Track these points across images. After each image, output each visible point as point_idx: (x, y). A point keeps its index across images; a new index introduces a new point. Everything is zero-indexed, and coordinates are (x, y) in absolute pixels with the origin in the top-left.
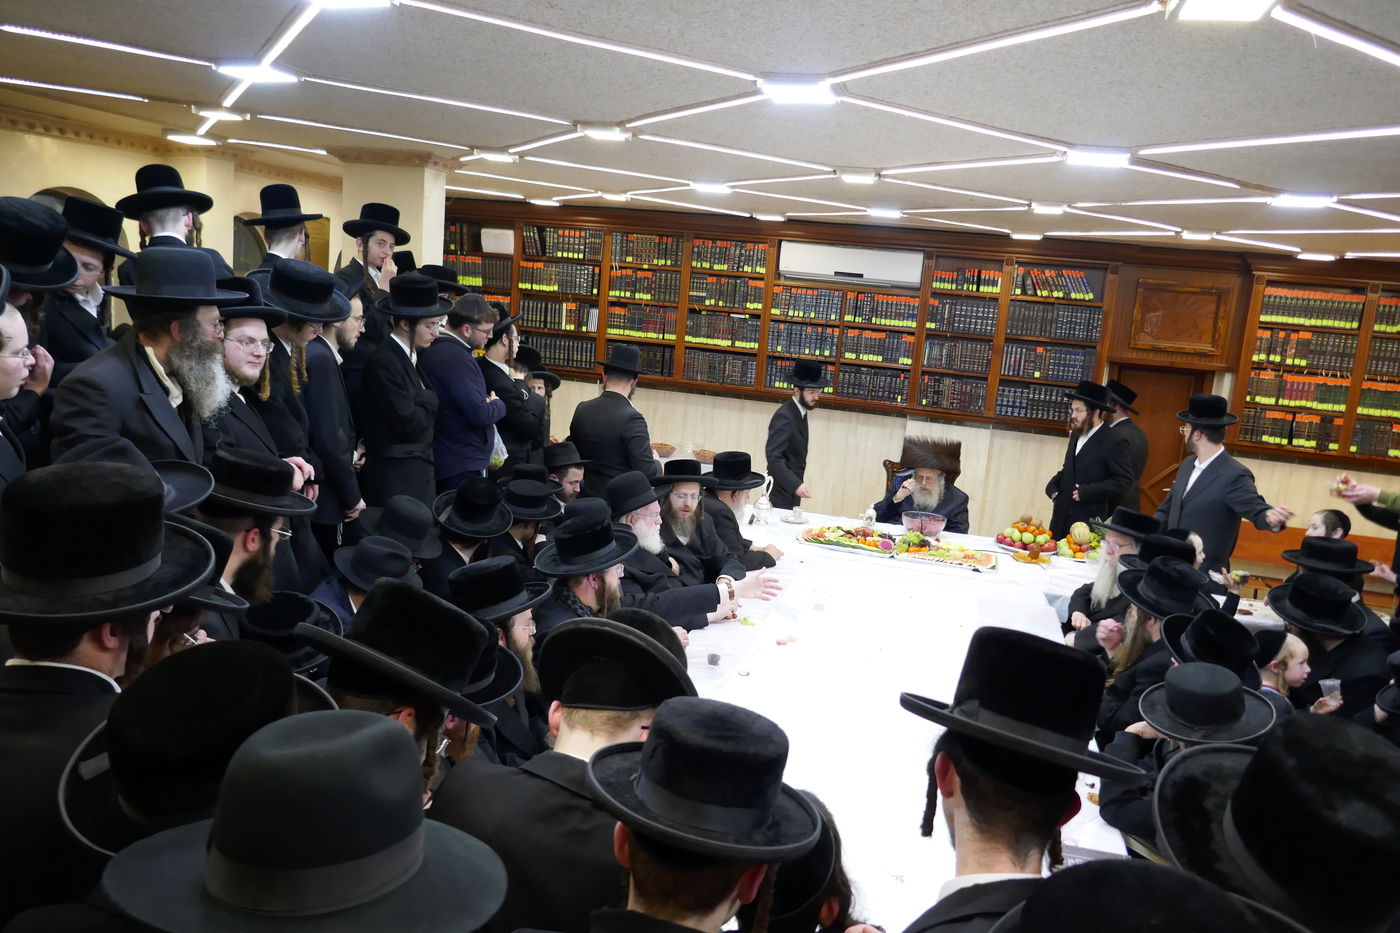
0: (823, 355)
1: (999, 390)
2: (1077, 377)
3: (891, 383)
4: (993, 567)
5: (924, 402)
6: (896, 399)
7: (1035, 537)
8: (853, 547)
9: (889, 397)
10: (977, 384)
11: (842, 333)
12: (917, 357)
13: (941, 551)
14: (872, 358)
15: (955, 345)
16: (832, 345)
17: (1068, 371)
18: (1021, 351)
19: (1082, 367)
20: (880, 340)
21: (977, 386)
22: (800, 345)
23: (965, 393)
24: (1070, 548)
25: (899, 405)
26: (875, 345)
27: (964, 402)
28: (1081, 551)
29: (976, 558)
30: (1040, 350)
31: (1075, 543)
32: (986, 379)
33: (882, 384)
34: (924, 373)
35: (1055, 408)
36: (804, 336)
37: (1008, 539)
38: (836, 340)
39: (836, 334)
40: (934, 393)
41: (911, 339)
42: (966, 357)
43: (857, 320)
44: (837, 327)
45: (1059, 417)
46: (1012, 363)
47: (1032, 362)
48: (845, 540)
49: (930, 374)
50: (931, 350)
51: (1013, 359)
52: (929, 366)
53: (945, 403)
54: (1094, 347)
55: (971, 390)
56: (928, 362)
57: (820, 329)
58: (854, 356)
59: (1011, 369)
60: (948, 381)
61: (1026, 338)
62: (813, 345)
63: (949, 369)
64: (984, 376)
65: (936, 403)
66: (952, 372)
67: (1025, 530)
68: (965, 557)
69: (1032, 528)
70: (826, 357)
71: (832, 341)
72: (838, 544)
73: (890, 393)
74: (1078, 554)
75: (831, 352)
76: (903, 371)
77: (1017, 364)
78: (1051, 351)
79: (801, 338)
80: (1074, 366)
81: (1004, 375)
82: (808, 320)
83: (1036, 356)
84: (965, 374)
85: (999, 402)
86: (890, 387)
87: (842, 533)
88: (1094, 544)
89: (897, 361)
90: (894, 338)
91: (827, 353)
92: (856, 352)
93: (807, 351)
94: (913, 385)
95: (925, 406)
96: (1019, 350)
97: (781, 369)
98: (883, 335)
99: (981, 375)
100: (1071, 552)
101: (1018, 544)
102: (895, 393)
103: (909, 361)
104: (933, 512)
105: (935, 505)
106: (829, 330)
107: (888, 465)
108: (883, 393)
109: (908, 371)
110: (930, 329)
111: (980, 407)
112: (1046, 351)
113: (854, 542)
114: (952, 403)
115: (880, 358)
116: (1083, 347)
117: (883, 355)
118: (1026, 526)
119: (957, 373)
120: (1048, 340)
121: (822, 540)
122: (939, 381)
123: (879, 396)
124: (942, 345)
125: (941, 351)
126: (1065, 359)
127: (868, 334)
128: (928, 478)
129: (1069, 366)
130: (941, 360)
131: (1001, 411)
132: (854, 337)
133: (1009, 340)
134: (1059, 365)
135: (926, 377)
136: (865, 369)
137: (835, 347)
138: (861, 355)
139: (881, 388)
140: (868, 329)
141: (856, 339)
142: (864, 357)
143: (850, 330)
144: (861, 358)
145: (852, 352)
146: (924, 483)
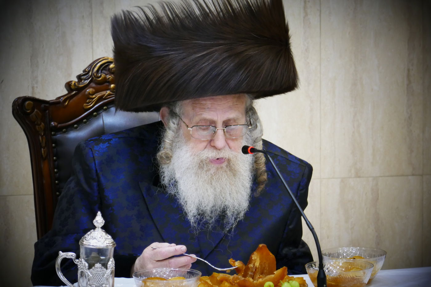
128: (227, 124)
146: (220, 141)
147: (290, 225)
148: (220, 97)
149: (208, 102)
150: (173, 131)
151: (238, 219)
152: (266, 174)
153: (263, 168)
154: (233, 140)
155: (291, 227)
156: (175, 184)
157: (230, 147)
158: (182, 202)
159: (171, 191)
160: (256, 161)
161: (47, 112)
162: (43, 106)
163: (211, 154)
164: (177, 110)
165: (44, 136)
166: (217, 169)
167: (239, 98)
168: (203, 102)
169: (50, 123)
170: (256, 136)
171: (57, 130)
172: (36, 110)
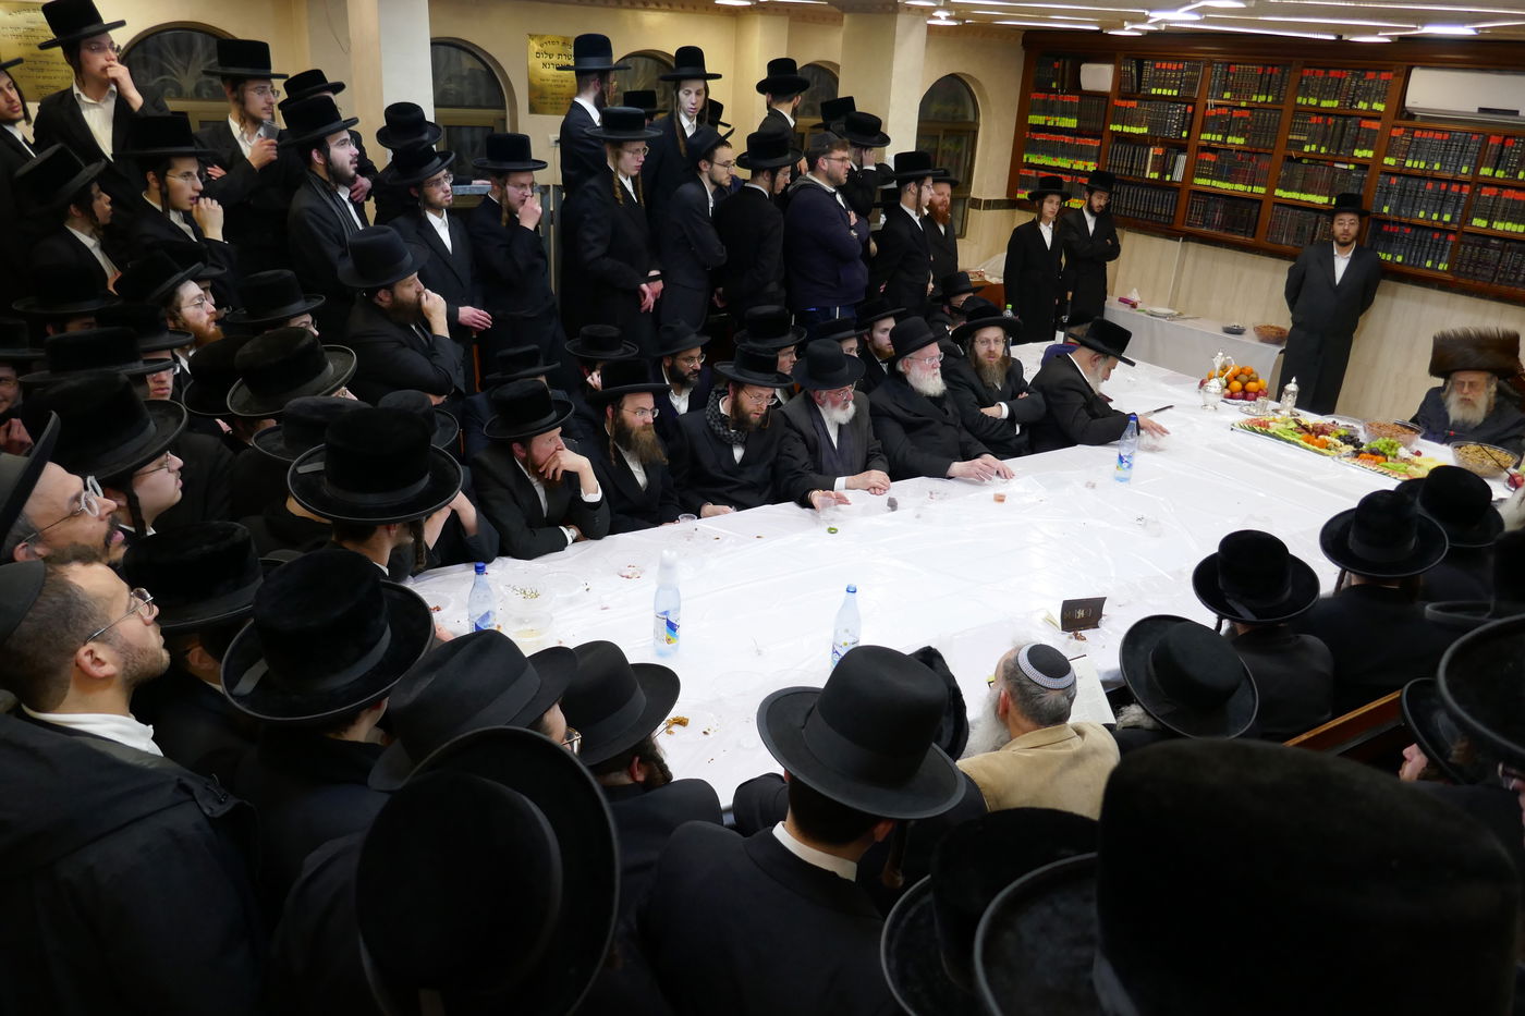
0: (1442, 221)
11: (1473, 191)
14: (1510, 226)
16: (1457, 207)
22: (1414, 206)
26: (1517, 210)
36: (1421, 195)
38: (1463, 202)
39: (1465, 193)
43: (1497, 175)
44: (1468, 183)
48: (1288, 434)
57: (1444, 186)
58: (1484, 224)
62: (1431, 207)
70: (1445, 223)
71: (1458, 203)
75: (1453, 217)
79: (1416, 197)
82: (1429, 174)
87: (1295, 426)
91: (1447, 218)
92: (1488, 219)
93: (1422, 214)
97: (1386, 236)
106: (1455, 188)
108: (1516, 276)
115: (1521, 228)
123: (1509, 281)
127: (1509, 194)
132: (1489, 198)
136: (1496, 242)
137: (1460, 211)
138: (1495, 223)
139: (1515, 269)
140: (1512, 187)
141: (1491, 201)
142: (1499, 226)
143: (1485, 188)
144: (1494, 227)
145: (1483, 218)
146: (1465, 390)
154: (1475, 391)
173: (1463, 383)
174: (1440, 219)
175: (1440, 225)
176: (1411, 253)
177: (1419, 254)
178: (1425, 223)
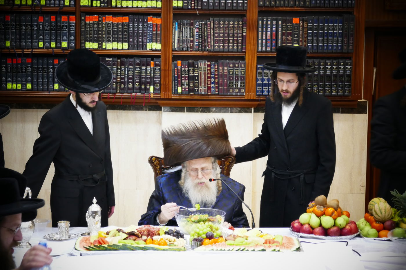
0: (60, 48)
1: (257, 69)
2: (337, 46)
3: (140, 72)
4: (298, 249)
5: (180, 90)
6: (147, 90)
7: (335, 219)
8: (144, 249)
9: (140, 88)
10: (234, 64)
11: (79, 21)
12: (166, 42)
13: (238, 239)
14: (117, 46)
15: (206, 24)
16: (70, 35)
17: (328, 41)
18: (277, 24)
19: (341, 35)
20: (123, 24)
21: (234, 66)
22: (32, 38)
23: (223, 75)
24: (373, 227)
25: (152, 95)
26: (118, 31)
27: (222, 85)
28: (384, 228)
29: (277, 242)
30: (296, 21)
31: (377, 221)
32: (243, 58)
33: (131, 74)
34: (176, 58)
35: (318, 82)
36: (35, 27)
37: (306, 227)
38: (73, 29)
39: (73, 22)
40: (189, 78)
41: (157, 21)
42: (219, 36)
43: (94, 4)
44: (73, 13)
45: (324, 91)
46: (269, 38)
47: (290, 34)
48: (130, 242)
49: (183, 58)
50: (181, 31)
51: (269, 33)
52: (181, 50)
53: (202, 89)
54: (351, 13)
55: (229, 72)
56: (179, 46)
57: (53, 18)
58: (95, 46)
59: (269, 45)
60: (203, 65)
61: (281, 9)
62: (47, 37)
63: (202, 50)
64: (241, 54)
65: (193, 90)
66: (206, 53)
67: (324, 214)
68: (266, 243)
69: (330, 210)
70: (64, 49)
71: (69, 31)
72: (125, 248)
73: (140, 83)
74: (383, 233)
75: (69, 44)
76: (153, 57)
77: (274, 38)
78: (307, 21)
79: (32, 30)
80: (333, 35)
81: (262, 52)
82: (38, 8)
83: (293, 27)
84: (220, 54)
85: (260, 82)
86: (140, 77)
87: (126, 236)
88: (397, 219)
89: (144, 47)
90: (138, 22)
91: (64, 44)
92: (97, 41)
93: (41, 44)
94: (165, 72)
95: (182, 94)
96: (274, 22)
97: (12, 68)
98: (125, 20)
99: (237, 54)
100: (373, 231)
101: (318, 230)
102: (146, 83)
103: (158, 46)
104: (213, 207)
105: (214, 200)
106: (64, 19)
107: (153, 161)
108: (133, 85)
109: (158, 57)
110: (177, 8)
111: (240, 90)
112: (303, 21)
113: (141, 243)
114: (209, 88)
115: (125, 46)
116: (340, 14)
117: (128, 42)
118: (323, 209)
119: (211, 54)
120: (303, 10)
121: (106, 246)
122: (193, 65)
123: (128, 89)
124: (192, 24)
125: (192, 31)
126: (323, 29)
127: (109, 20)
128: (203, 169)
129: (328, 35)
130: (192, 41)
131: (262, 92)
132: (93, 24)
133: (264, 12)
134: (318, 35)
135: (179, 62)
136: (111, 59)
137: (72, 38)
138: (104, 44)
139: (130, 79)
140: (109, 14)
141: (96, 26)
142: (108, 46)
143: (88, 16)
144: (104, 47)
145: (93, 41)
146: (200, 176)
147: (235, 209)
148: (198, 159)
149: (194, 161)
150: (184, 173)
151: (212, 205)
152: (221, 187)
153: (220, 185)
154: (206, 175)
155: (236, 210)
156: (187, 193)
157: (205, 178)
158: (190, 199)
159: (187, 195)
160: (218, 183)
161: (161, 162)
162: (159, 159)
163: (197, 181)
164: (185, 165)
165: (159, 171)
166: (201, 187)
167: (207, 159)
168: (192, 162)
169: (162, 166)
170: (217, 173)
171: (164, 169)
172: (156, 161)
173: (197, 170)
174: (58, 47)
175: (59, 51)
176: (38, 79)
177: (46, 79)
178: (45, 51)
